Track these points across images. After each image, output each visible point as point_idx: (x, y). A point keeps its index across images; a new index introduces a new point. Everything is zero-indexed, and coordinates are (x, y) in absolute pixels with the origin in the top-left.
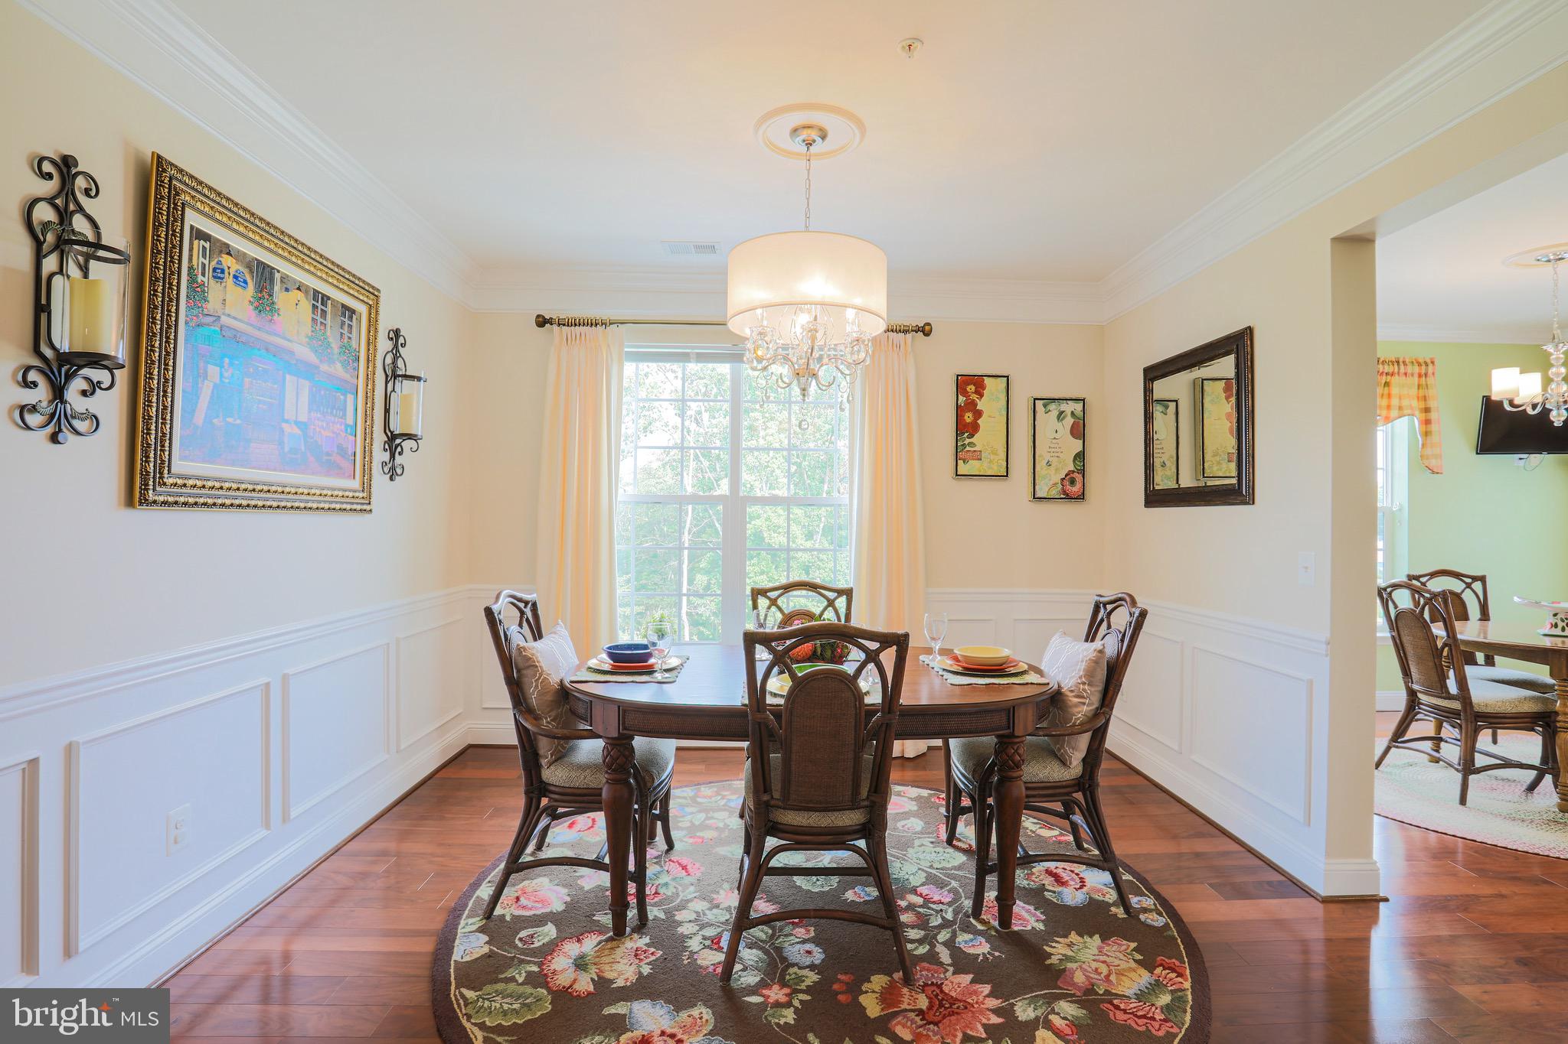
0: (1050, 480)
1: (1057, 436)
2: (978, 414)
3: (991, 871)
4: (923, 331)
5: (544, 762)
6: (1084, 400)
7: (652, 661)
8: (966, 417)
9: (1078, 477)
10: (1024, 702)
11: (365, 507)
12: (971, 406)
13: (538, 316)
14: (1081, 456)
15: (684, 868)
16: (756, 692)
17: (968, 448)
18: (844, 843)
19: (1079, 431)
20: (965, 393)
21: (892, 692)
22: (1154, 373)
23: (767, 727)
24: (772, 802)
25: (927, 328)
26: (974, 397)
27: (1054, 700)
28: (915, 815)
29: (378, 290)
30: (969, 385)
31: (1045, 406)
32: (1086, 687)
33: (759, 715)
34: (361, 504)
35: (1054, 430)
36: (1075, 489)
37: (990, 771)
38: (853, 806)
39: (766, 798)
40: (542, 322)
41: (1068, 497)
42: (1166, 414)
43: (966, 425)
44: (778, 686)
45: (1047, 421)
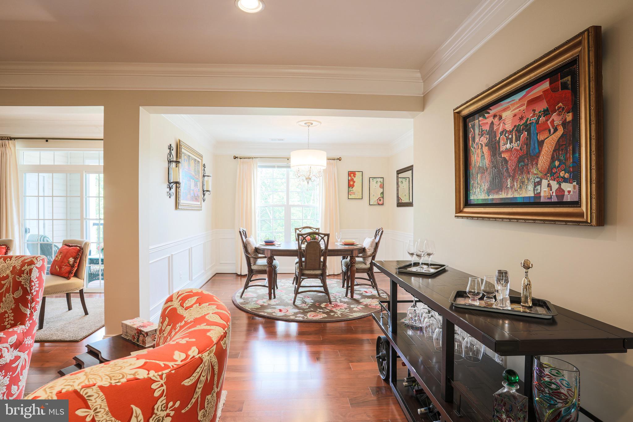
0: (374, 201)
1: (376, 188)
2: (354, 182)
3: (350, 287)
4: (339, 159)
5: (252, 265)
6: (383, 178)
7: (274, 243)
8: (351, 183)
9: (382, 199)
10: (356, 249)
11: (200, 209)
12: (352, 180)
13: (234, 156)
14: (383, 193)
15: (281, 291)
16: (300, 248)
17: (351, 191)
18: (317, 277)
19: (382, 186)
20: (351, 176)
21: (326, 246)
22: (399, 172)
23: (302, 253)
24: (303, 269)
25: (340, 159)
26: (353, 177)
27: (363, 250)
28: (336, 284)
29: (202, 155)
30: (352, 174)
31: (372, 180)
32: (371, 248)
33: (300, 250)
34: (199, 209)
35: (375, 186)
36: (381, 202)
37: (349, 265)
38: (319, 269)
39: (301, 268)
40: (235, 158)
41: (379, 204)
42: (406, 181)
43: (351, 185)
44: (304, 246)
45: (373, 183)
